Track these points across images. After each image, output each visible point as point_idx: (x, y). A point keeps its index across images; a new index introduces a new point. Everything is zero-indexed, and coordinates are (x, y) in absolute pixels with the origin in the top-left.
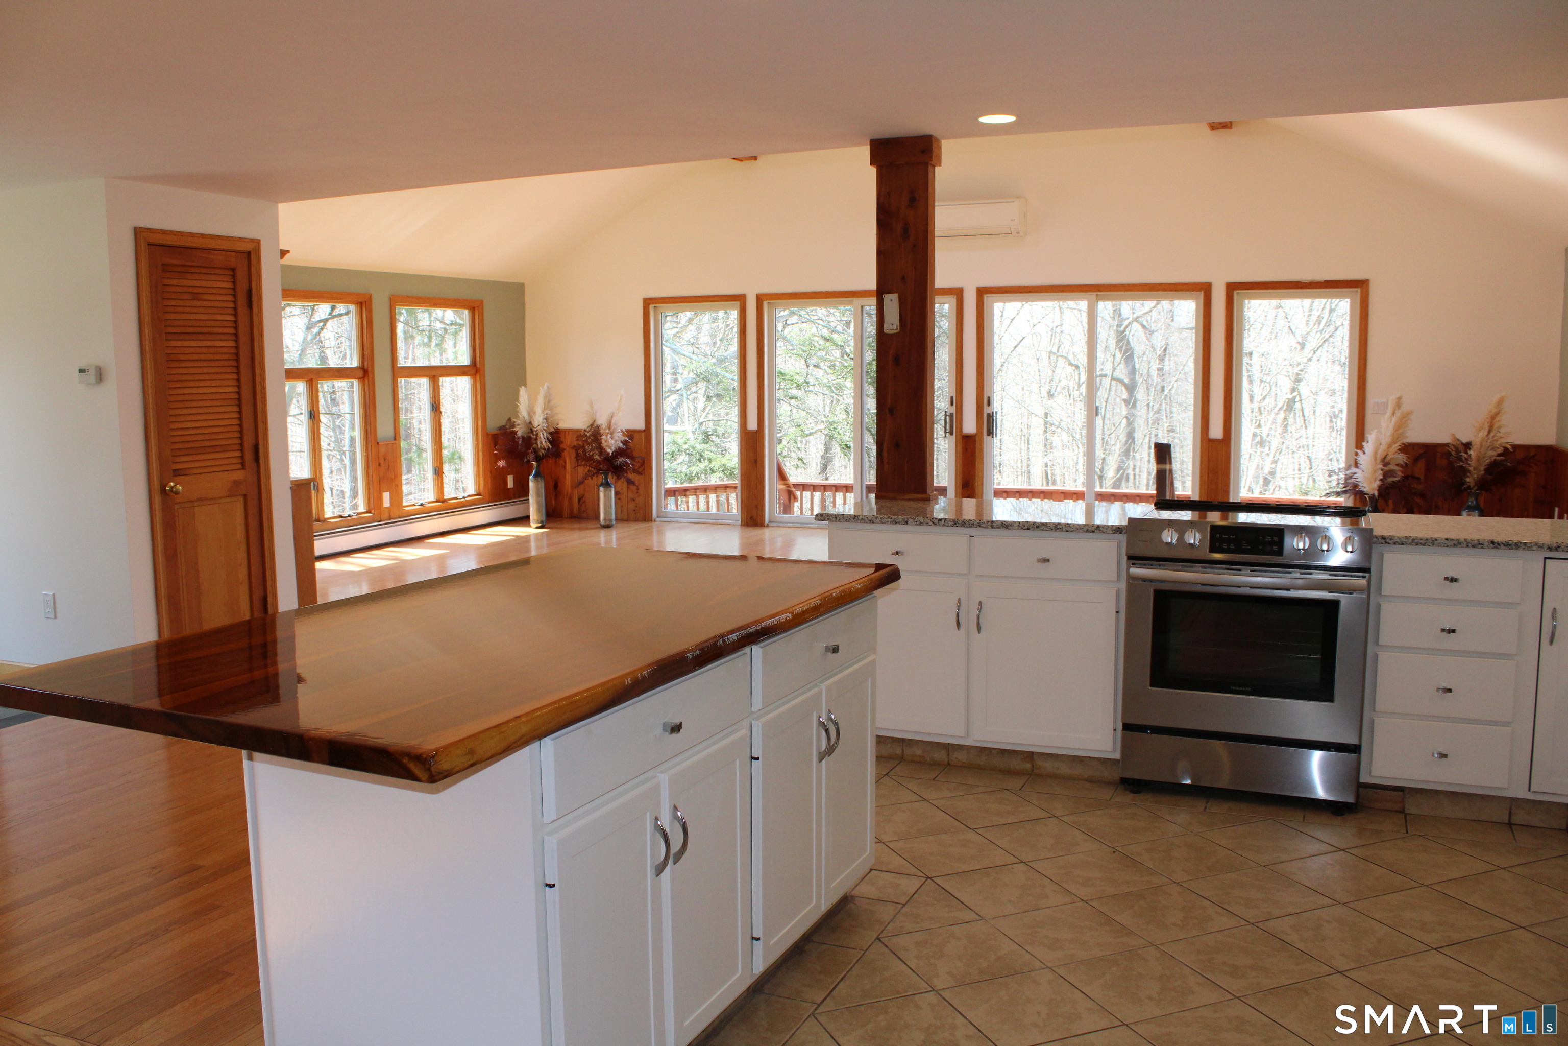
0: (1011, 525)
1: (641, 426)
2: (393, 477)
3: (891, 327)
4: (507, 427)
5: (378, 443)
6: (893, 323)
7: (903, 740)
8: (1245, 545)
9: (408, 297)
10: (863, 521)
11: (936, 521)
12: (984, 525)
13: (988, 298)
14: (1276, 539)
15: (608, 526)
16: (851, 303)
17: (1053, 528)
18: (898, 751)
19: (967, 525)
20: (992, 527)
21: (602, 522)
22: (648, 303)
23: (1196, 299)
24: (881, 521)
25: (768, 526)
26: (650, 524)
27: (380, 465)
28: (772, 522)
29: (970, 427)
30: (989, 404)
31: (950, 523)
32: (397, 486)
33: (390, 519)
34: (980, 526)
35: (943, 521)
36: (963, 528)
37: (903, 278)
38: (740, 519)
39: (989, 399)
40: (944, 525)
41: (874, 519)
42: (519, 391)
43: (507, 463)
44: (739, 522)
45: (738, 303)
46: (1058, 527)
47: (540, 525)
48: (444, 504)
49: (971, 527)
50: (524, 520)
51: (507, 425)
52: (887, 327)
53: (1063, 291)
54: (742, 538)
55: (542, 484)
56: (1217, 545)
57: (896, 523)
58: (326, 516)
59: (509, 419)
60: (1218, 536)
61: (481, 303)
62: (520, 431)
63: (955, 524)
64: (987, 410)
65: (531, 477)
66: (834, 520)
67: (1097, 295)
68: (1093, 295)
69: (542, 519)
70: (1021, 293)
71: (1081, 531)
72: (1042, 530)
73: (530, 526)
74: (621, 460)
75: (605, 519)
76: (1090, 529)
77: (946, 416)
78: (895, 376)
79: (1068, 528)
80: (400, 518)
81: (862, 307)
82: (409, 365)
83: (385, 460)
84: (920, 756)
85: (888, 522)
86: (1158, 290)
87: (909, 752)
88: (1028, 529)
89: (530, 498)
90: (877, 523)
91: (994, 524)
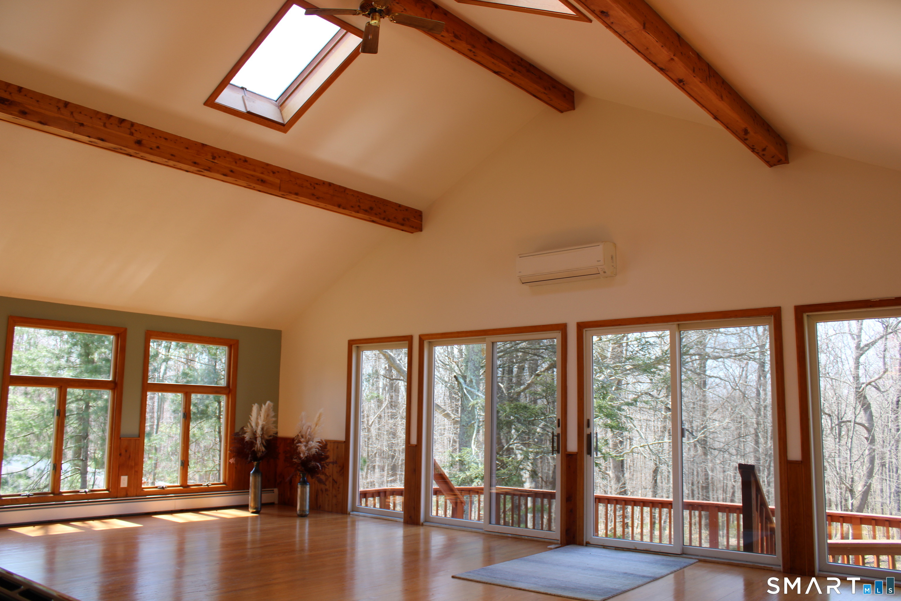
1: (342, 438)
2: (133, 464)
4: (240, 433)
5: (120, 438)
9: (163, 332)
13: (587, 332)
15: (303, 515)
16: (483, 341)
21: (298, 512)
22: (351, 343)
23: (769, 324)
25: (422, 525)
26: (345, 516)
27: (120, 455)
28: (427, 522)
29: (572, 446)
30: (588, 426)
32: (136, 472)
33: (127, 496)
38: (403, 516)
39: (588, 421)
42: (252, 407)
43: (236, 461)
44: (402, 520)
45: (407, 342)
47: (255, 510)
48: (186, 489)
50: (244, 507)
51: (240, 432)
53: (647, 323)
54: (404, 532)
55: (259, 479)
58: (61, 490)
59: (242, 428)
61: (237, 342)
62: (247, 437)
64: (586, 431)
65: (251, 472)
67: (678, 325)
68: (674, 325)
69: (257, 506)
70: (613, 326)
73: (248, 511)
74: (313, 463)
75: (300, 510)
77: (553, 436)
80: (137, 496)
81: (493, 343)
82: (156, 382)
83: (126, 451)
86: (731, 317)
89: (250, 491)
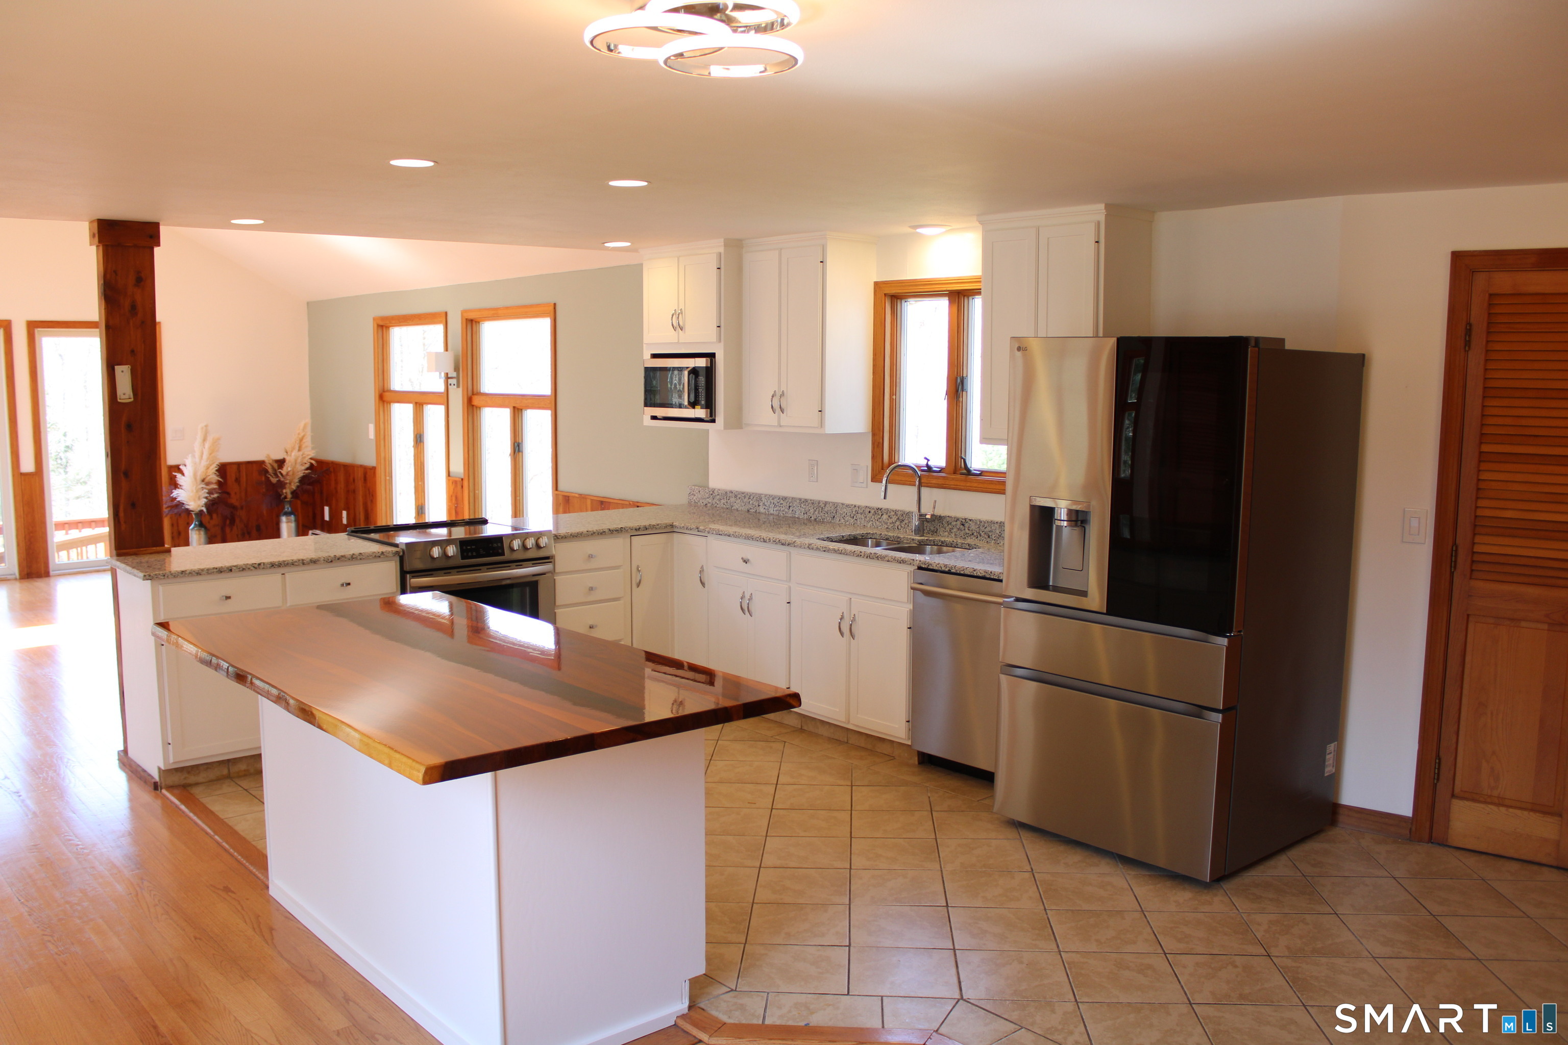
0: (318, 561)
3: (123, 397)
6: (125, 391)
7: (229, 761)
8: (482, 552)
10: (190, 575)
11: (256, 566)
12: (296, 564)
14: (499, 544)
17: (350, 558)
18: (225, 772)
19: (283, 565)
20: (303, 564)
24: (207, 573)
31: (268, 566)
34: (293, 564)
35: (262, 564)
36: (280, 568)
37: (133, 351)
40: (264, 568)
41: (200, 571)
46: (354, 557)
49: (285, 566)
52: (120, 396)
56: (465, 554)
57: (221, 572)
60: (464, 548)
63: (273, 566)
66: (163, 577)
71: (371, 557)
72: (342, 561)
76: (377, 555)
78: (128, 442)
79: (361, 557)
84: (245, 770)
85: (214, 572)
87: (234, 769)
88: (331, 561)
90: (204, 574)
91: (305, 561)
